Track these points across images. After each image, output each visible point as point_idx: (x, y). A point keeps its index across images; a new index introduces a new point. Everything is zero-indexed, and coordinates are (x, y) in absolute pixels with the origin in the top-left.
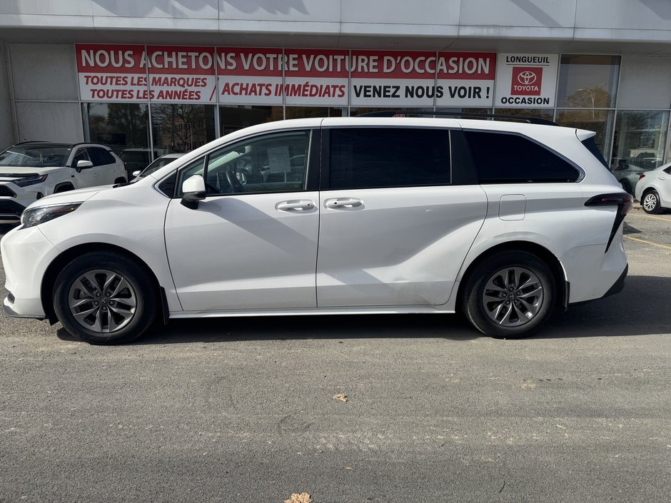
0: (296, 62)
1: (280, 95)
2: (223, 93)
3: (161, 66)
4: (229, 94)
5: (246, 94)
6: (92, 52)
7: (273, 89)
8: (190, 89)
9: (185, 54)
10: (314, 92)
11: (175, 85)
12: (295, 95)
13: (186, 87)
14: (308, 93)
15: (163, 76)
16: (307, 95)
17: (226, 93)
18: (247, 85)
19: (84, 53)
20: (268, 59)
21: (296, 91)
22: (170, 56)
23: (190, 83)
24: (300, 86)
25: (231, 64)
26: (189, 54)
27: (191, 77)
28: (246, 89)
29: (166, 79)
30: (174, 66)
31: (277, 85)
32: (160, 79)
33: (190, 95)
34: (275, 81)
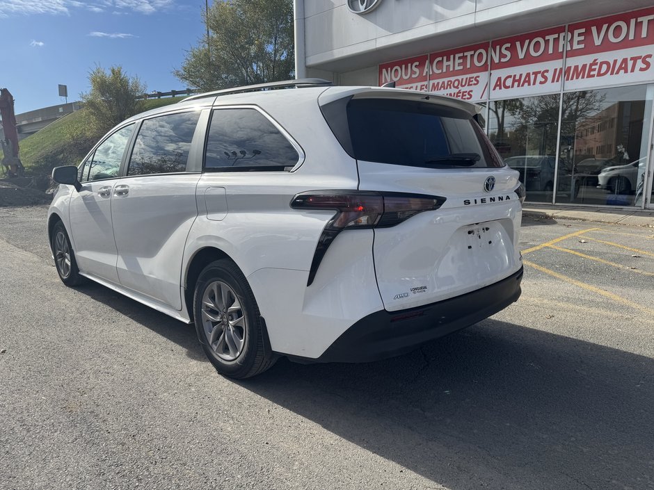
0: (582, 38)
1: (558, 81)
2: (494, 89)
3: (440, 71)
4: (500, 88)
5: (518, 86)
6: (389, 69)
7: (550, 75)
8: (463, 89)
9: (461, 55)
10: (603, 71)
11: (450, 88)
12: (577, 78)
13: (460, 88)
14: (595, 73)
15: (441, 81)
16: (593, 76)
17: (498, 88)
18: (521, 75)
19: (384, 71)
20: (547, 42)
21: (579, 72)
22: (448, 60)
23: (463, 84)
24: (584, 66)
25: (505, 56)
26: (465, 54)
27: (464, 77)
28: (519, 81)
29: (443, 83)
30: (451, 69)
31: (556, 70)
32: (438, 83)
33: (463, 95)
34: (553, 66)
